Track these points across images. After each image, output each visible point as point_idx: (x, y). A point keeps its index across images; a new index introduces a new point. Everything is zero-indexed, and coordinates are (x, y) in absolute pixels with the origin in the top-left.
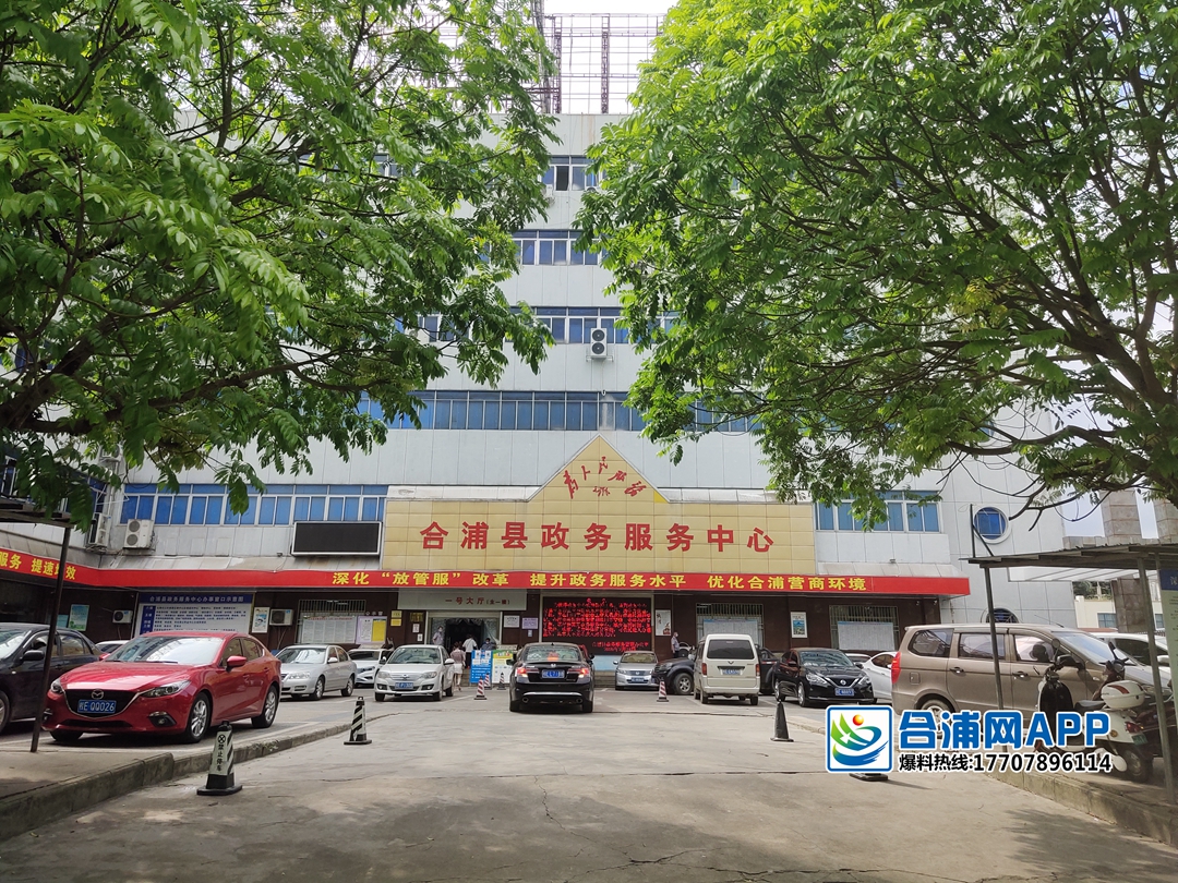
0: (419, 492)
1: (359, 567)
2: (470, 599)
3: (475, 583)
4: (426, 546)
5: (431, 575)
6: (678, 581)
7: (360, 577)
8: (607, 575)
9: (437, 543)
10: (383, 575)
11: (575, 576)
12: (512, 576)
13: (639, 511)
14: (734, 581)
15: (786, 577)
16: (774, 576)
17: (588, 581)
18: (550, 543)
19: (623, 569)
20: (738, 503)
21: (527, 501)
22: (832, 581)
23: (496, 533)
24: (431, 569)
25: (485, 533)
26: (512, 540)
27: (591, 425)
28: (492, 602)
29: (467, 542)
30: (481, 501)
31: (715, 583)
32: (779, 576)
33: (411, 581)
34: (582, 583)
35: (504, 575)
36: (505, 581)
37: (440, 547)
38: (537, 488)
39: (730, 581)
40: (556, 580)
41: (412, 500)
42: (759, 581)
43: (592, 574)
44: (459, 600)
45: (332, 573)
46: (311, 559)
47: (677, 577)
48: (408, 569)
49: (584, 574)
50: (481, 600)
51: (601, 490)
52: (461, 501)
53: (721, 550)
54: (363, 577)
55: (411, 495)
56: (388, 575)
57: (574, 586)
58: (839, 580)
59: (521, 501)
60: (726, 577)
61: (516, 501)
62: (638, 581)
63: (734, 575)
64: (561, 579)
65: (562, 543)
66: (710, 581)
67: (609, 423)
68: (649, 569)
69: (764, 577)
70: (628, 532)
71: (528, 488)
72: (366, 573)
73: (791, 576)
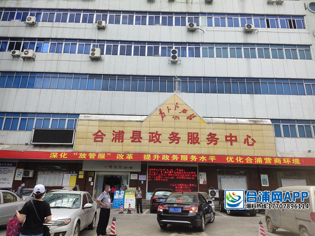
0: (94, 117)
1: (63, 150)
2: (115, 166)
3: (117, 158)
4: (95, 141)
5: (97, 154)
6: (212, 159)
7: (63, 155)
8: (179, 155)
9: (100, 140)
10: (74, 154)
11: (164, 155)
12: (135, 155)
13: (193, 126)
14: (239, 159)
15: (263, 158)
16: (257, 157)
17: (170, 158)
18: (153, 140)
19: (187, 153)
20: (238, 124)
21: (142, 122)
22: (284, 160)
23: (128, 135)
24: (97, 151)
25: (123, 135)
26: (135, 139)
27: (171, 90)
28: (125, 168)
29: (114, 139)
30: (121, 121)
31: (230, 160)
32: (260, 157)
33: (88, 157)
34: (168, 159)
35: (131, 155)
36: (132, 158)
37: (102, 141)
38: (146, 116)
39: (237, 159)
40: (155, 157)
41: (90, 120)
42: (251, 159)
43: (172, 155)
44: (111, 167)
45: (50, 153)
46: (41, 146)
47: (212, 157)
48: (86, 151)
49: (168, 155)
50: (120, 167)
51: (176, 117)
52: (112, 121)
53: (232, 145)
54: (64, 155)
55: (90, 118)
56: (76, 154)
57: (164, 160)
58: (288, 159)
59: (139, 121)
60: (235, 157)
61: (137, 121)
62: (194, 158)
63: (239, 156)
64: (158, 157)
65: (158, 140)
66: (227, 159)
67: (179, 89)
68: (199, 153)
69: (253, 157)
70: (189, 136)
71: (142, 117)
72: (66, 153)
73: (265, 157)
